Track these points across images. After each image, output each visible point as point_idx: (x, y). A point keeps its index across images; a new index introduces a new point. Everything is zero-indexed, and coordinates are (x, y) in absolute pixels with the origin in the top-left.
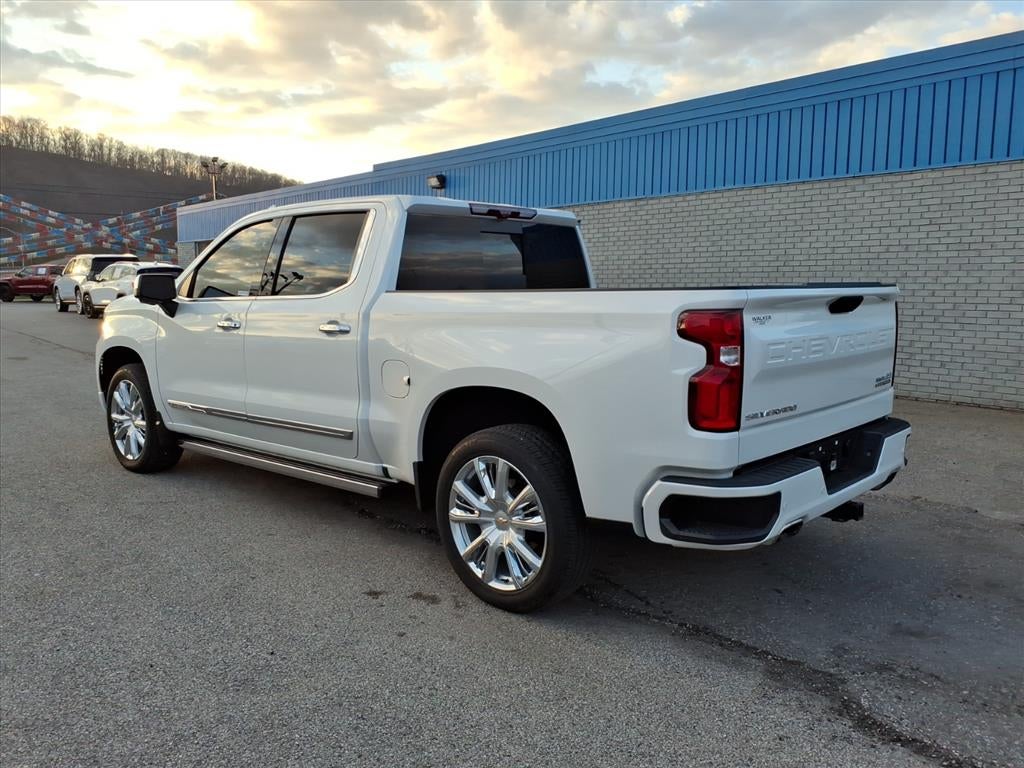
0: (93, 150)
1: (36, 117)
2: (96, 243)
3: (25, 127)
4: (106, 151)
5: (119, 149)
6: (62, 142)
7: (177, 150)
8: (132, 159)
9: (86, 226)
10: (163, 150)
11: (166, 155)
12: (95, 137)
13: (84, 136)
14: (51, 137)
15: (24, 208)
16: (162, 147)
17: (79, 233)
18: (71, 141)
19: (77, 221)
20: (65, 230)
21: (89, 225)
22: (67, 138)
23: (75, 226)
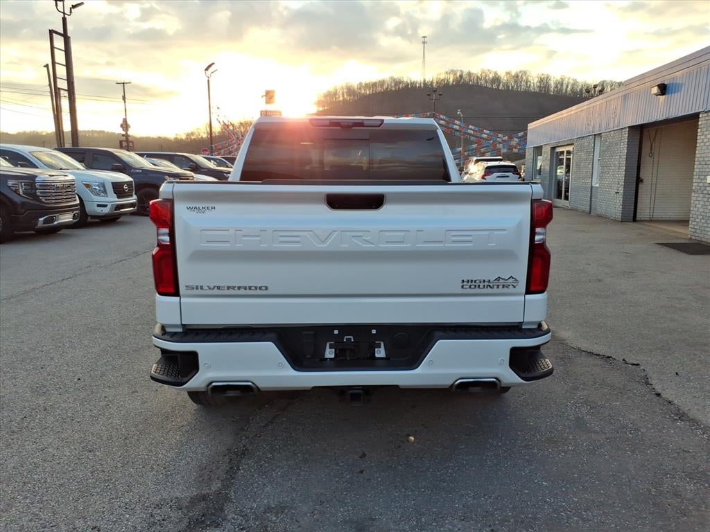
0: (557, 87)
1: (525, 70)
2: (509, 149)
3: (517, 76)
4: (565, 86)
5: (573, 84)
6: (538, 84)
7: (614, 80)
8: (581, 90)
9: (504, 139)
10: (603, 82)
11: (605, 85)
12: (558, 78)
13: (552, 79)
14: (532, 81)
15: (471, 129)
16: (603, 80)
17: (500, 143)
18: (544, 82)
19: (500, 135)
20: (492, 142)
21: (506, 138)
22: (541, 81)
23: (498, 139)
